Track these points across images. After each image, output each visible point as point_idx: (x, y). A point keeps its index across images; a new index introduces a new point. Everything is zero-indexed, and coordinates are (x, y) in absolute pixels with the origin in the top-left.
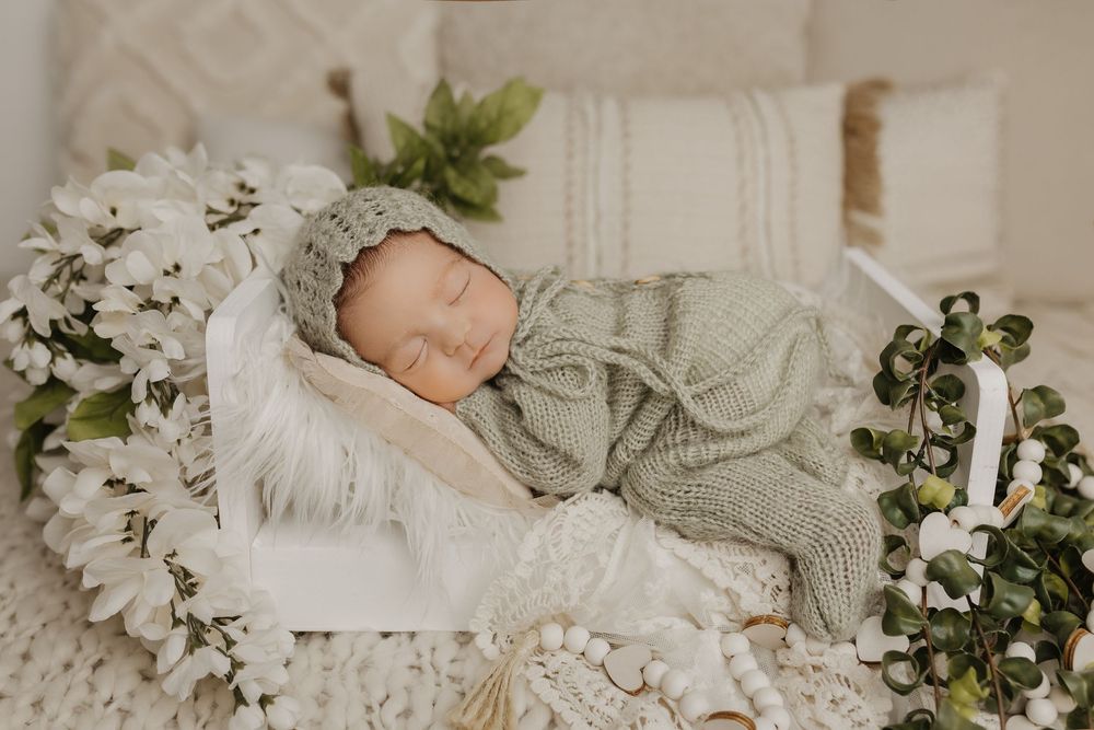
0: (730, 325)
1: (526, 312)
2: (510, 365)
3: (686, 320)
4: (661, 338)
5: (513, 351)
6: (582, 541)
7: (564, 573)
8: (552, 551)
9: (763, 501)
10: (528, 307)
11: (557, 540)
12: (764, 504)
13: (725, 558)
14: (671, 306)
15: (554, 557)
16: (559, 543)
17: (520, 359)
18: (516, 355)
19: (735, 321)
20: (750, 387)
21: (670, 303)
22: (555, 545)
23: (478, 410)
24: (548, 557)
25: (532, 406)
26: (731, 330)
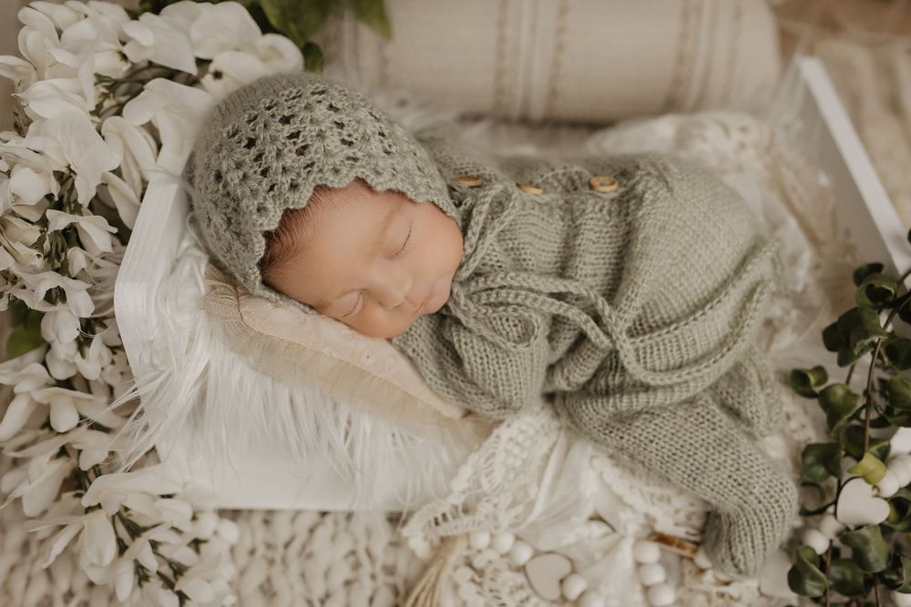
0: (684, 270)
1: (471, 247)
2: (451, 305)
3: (643, 265)
4: (612, 267)
5: (455, 291)
6: (514, 469)
7: (495, 505)
8: (484, 481)
9: (692, 465)
10: (474, 240)
11: (490, 469)
12: (694, 468)
13: (645, 489)
14: (628, 233)
15: (486, 486)
16: (492, 471)
17: (462, 301)
18: (458, 296)
19: (688, 264)
20: (696, 336)
21: (627, 228)
22: (487, 475)
23: (414, 346)
24: (479, 486)
25: (473, 359)
26: (683, 274)
